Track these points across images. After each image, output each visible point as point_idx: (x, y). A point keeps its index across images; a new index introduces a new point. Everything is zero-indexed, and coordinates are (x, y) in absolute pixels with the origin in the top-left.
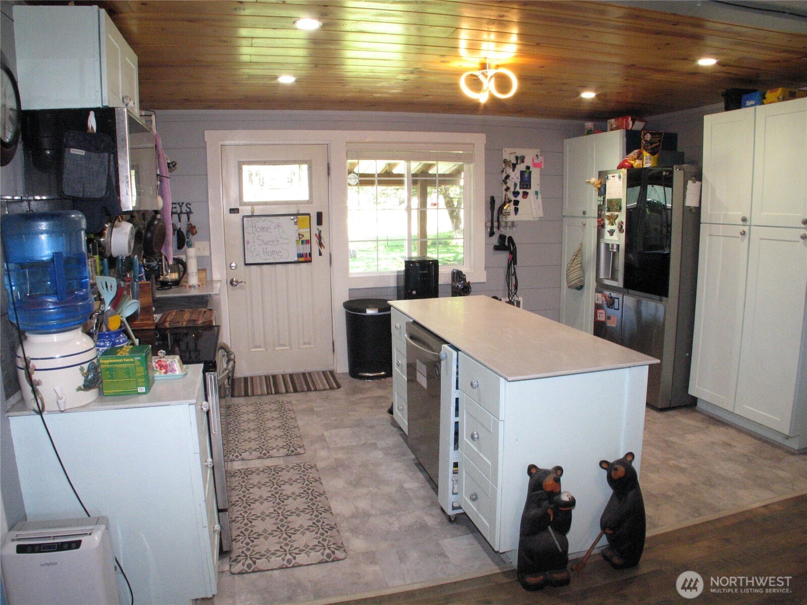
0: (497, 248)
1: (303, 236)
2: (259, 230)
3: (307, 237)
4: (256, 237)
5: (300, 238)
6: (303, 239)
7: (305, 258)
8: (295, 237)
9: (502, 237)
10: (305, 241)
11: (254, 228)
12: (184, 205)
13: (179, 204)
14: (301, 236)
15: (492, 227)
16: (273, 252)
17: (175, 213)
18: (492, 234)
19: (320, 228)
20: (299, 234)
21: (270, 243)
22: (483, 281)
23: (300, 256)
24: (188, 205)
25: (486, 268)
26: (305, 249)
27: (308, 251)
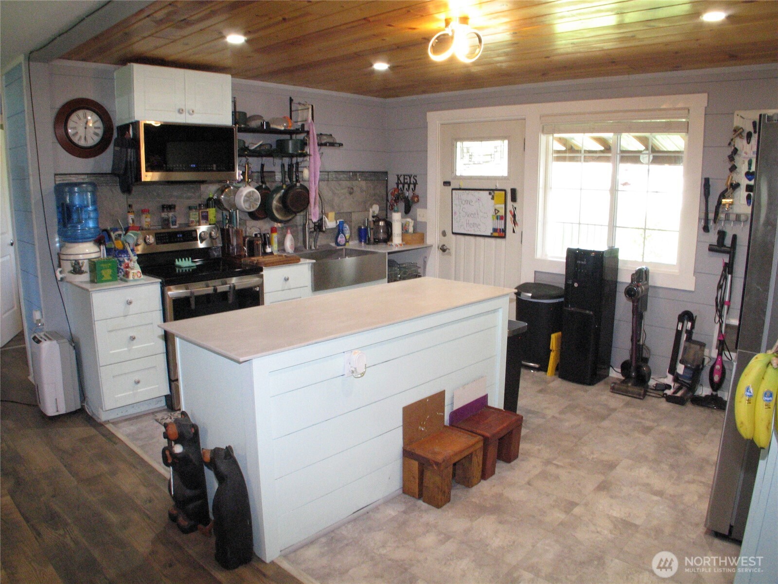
0: (712, 249)
1: (498, 211)
2: (463, 202)
3: (502, 213)
4: (461, 209)
5: (496, 214)
6: (498, 214)
7: (500, 234)
8: (492, 212)
9: (722, 235)
10: (499, 217)
11: (460, 200)
12: (412, 176)
13: (409, 176)
14: (497, 212)
15: (707, 220)
16: (474, 224)
17: (407, 183)
18: (706, 229)
19: (515, 205)
20: (495, 210)
21: (472, 216)
22: (691, 290)
23: (495, 230)
24: (415, 177)
25: (695, 272)
26: (500, 225)
27: (503, 227)
